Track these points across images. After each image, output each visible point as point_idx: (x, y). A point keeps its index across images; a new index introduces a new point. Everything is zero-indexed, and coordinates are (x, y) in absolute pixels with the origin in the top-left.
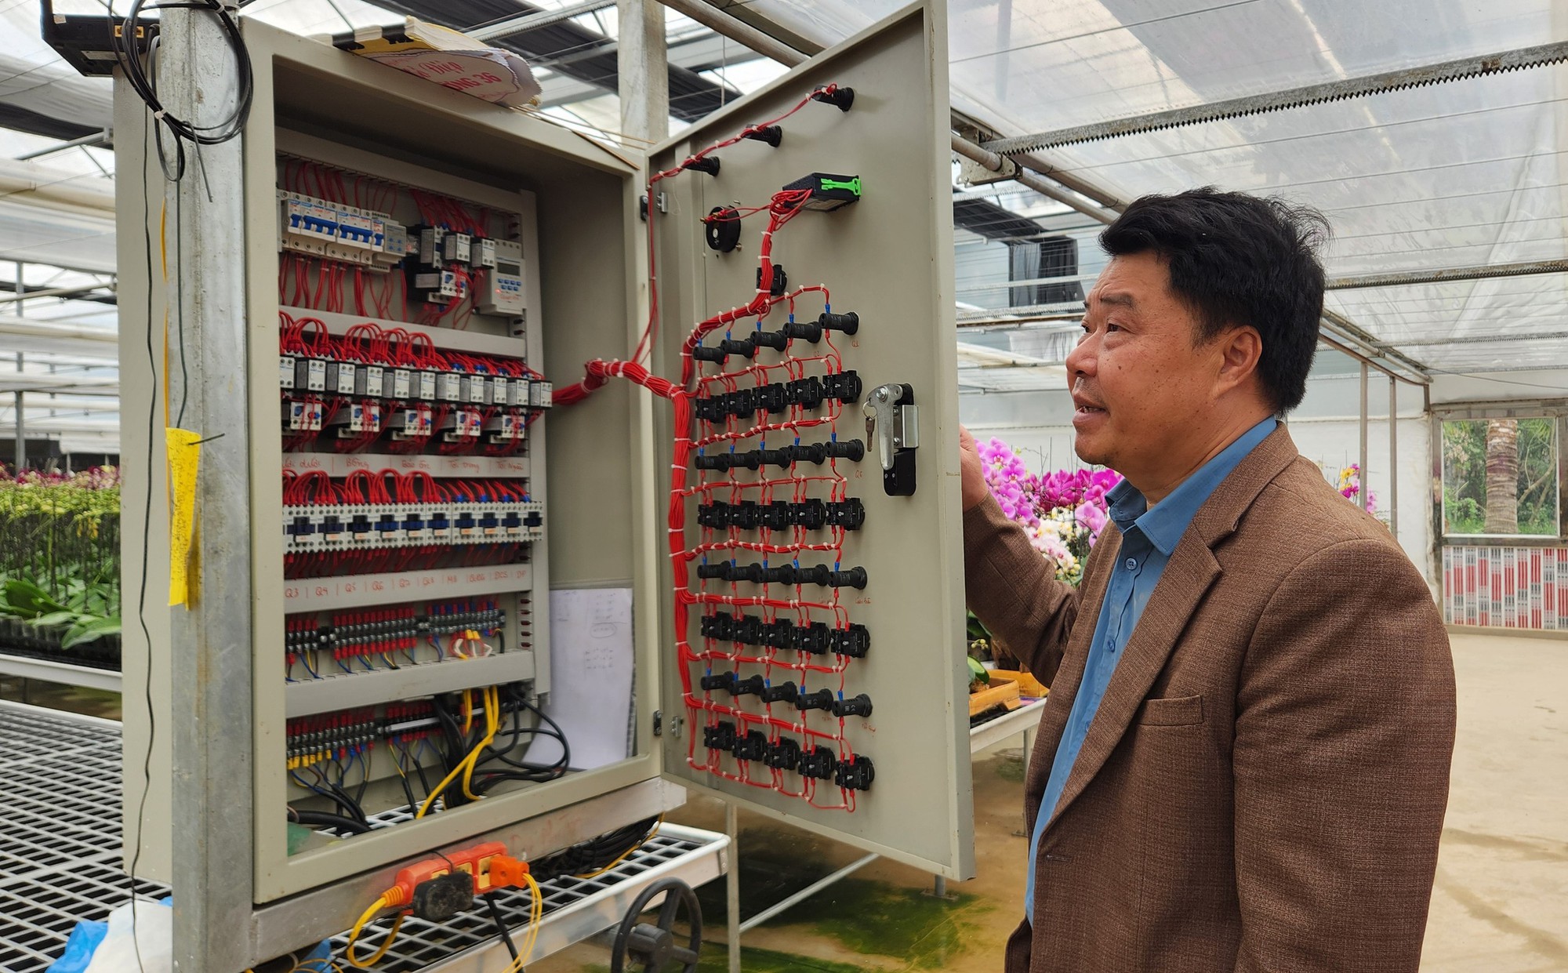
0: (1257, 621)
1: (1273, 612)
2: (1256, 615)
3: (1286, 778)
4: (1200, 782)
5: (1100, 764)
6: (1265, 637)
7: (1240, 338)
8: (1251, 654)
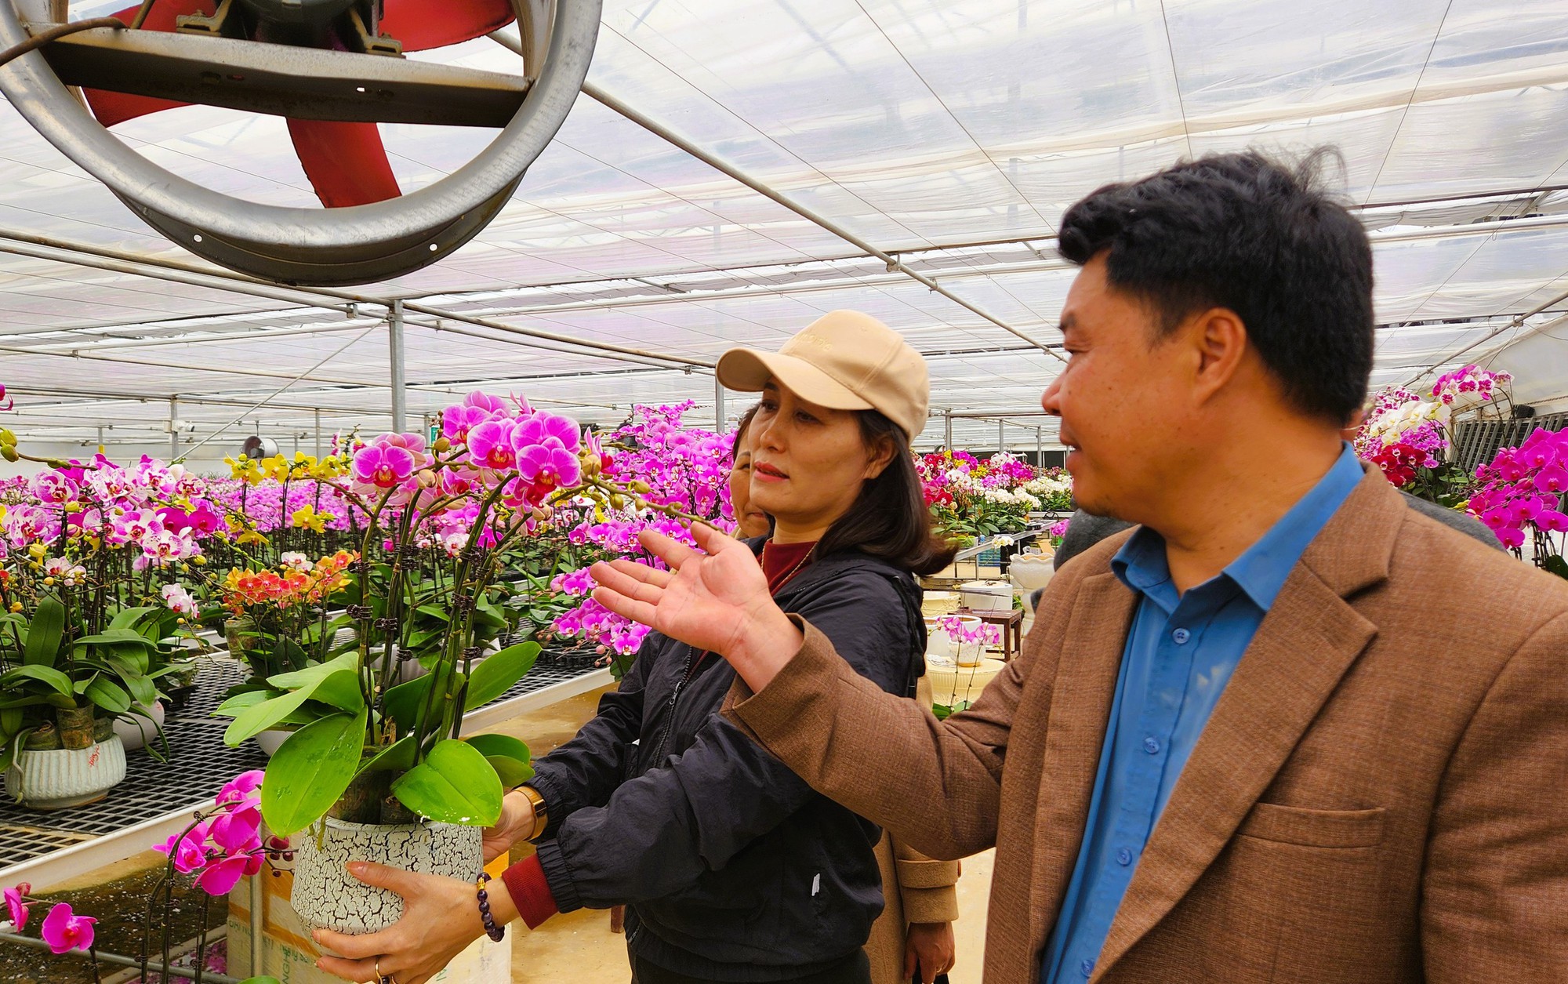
0: (1475, 711)
1: (1506, 698)
2: (1473, 701)
3: (1539, 932)
4: (1366, 924)
5: (1185, 888)
6: (1492, 733)
7: (1211, 325)
8: (1464, 755)
